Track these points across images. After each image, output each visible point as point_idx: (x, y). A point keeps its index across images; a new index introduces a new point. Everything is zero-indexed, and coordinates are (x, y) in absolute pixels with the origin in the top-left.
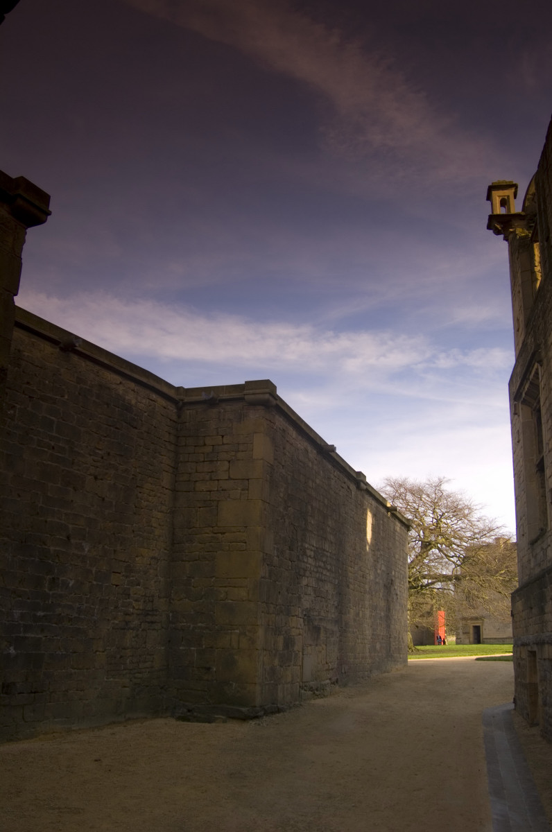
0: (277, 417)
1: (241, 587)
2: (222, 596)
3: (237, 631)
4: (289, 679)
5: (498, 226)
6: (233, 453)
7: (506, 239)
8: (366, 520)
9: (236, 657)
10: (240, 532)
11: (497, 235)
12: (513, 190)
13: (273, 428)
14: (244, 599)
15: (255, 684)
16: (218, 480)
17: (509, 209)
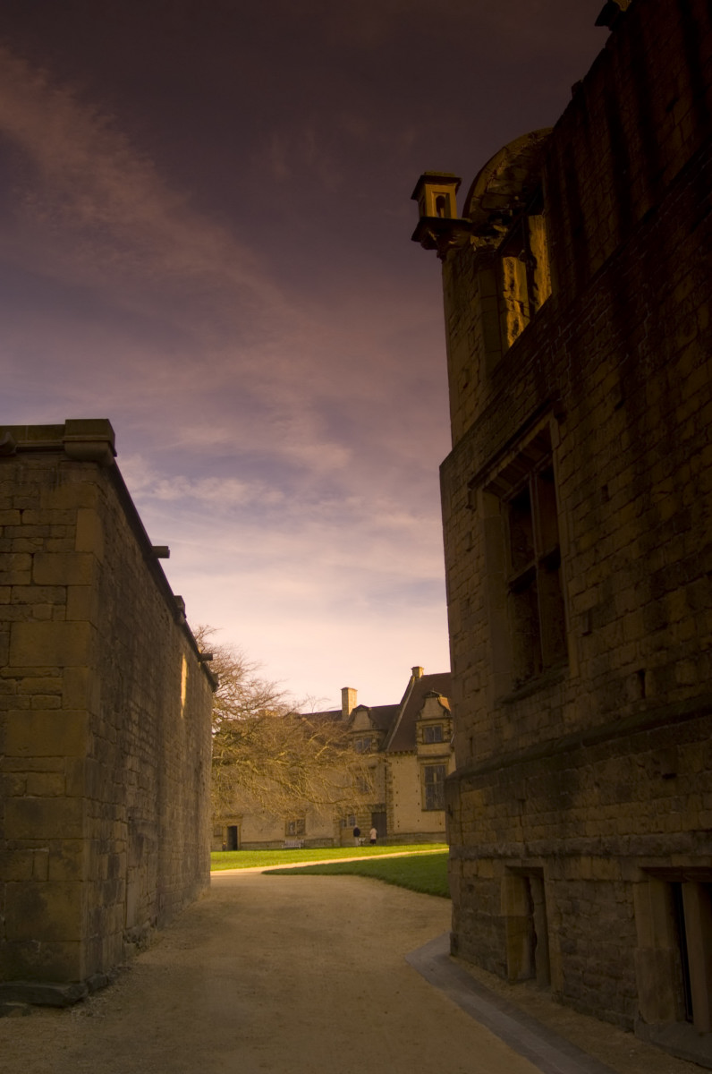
0: (109, 486)
1: (51, 772)
2: (16, 788)
3: (46, 850)
4: (113, 927)
5: (433, 235)
6: (40, 541)
7: (442, 256)
8: (181, 670)
9: (42, 895)
10: (50, 676)
11: (427, 249)
12: (455, 185)
13: (104, 504)
14: (58, 793)
15: (79, 941)
16: (12, 586)
17: (448, 212)
